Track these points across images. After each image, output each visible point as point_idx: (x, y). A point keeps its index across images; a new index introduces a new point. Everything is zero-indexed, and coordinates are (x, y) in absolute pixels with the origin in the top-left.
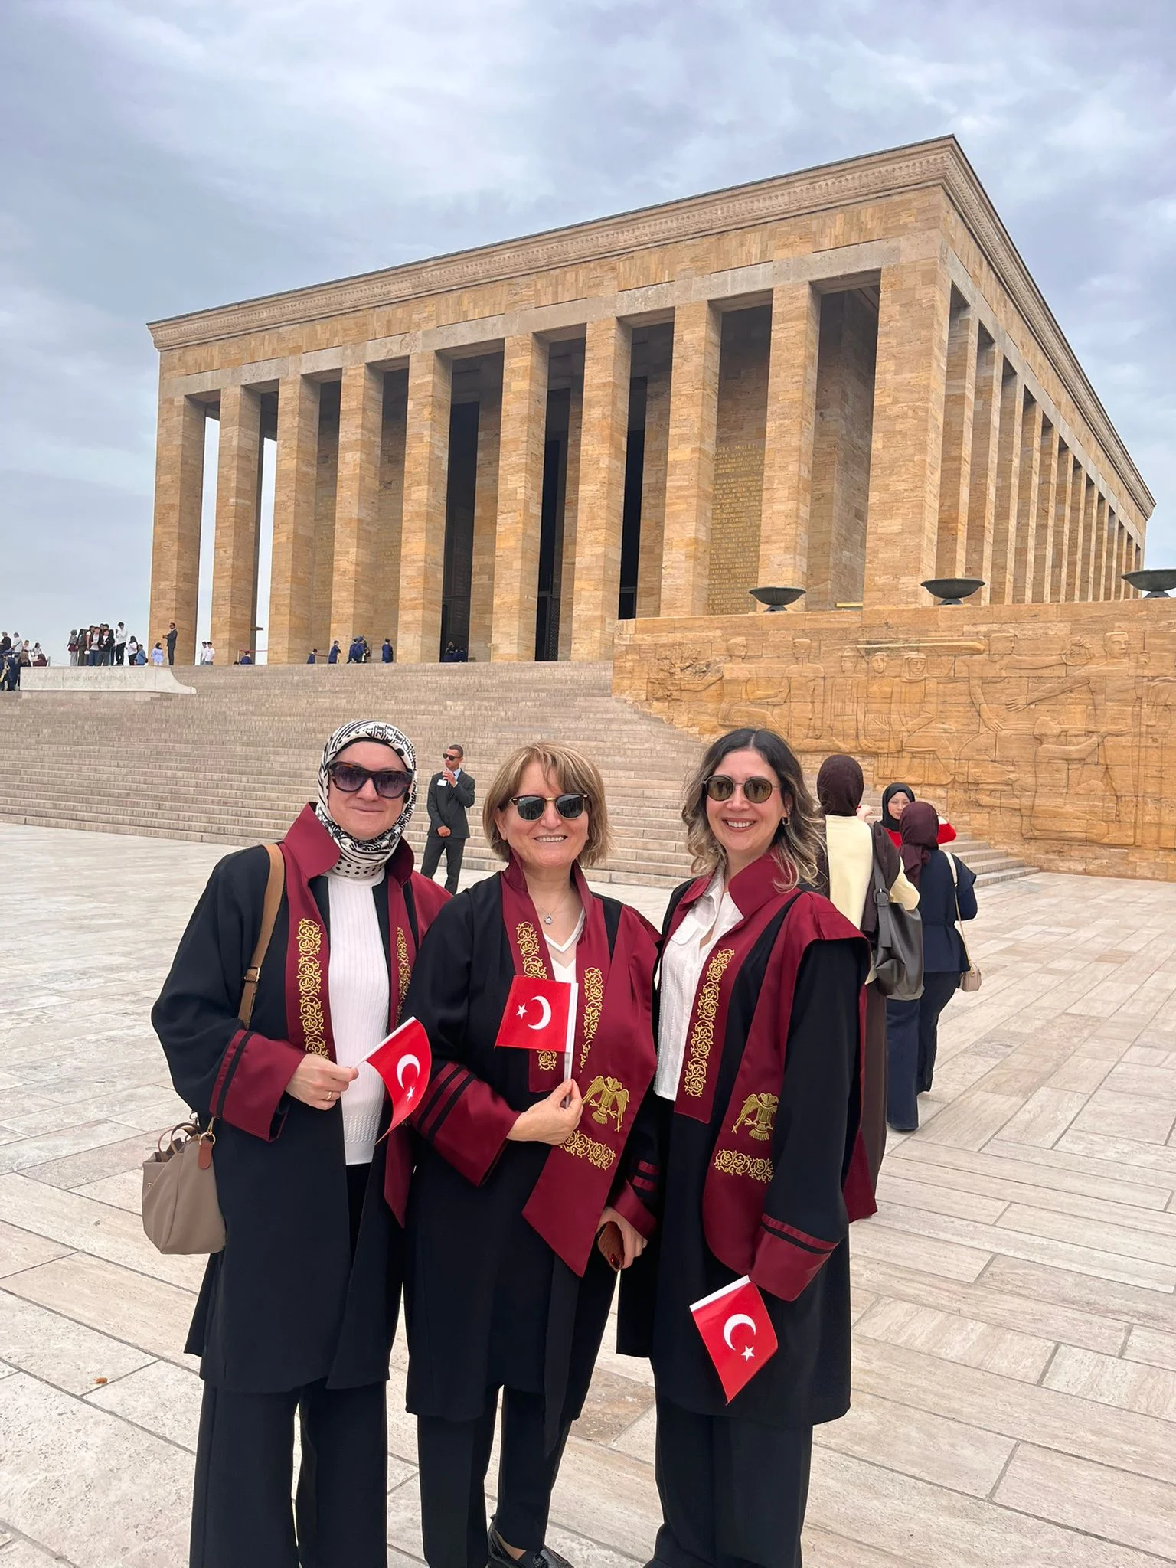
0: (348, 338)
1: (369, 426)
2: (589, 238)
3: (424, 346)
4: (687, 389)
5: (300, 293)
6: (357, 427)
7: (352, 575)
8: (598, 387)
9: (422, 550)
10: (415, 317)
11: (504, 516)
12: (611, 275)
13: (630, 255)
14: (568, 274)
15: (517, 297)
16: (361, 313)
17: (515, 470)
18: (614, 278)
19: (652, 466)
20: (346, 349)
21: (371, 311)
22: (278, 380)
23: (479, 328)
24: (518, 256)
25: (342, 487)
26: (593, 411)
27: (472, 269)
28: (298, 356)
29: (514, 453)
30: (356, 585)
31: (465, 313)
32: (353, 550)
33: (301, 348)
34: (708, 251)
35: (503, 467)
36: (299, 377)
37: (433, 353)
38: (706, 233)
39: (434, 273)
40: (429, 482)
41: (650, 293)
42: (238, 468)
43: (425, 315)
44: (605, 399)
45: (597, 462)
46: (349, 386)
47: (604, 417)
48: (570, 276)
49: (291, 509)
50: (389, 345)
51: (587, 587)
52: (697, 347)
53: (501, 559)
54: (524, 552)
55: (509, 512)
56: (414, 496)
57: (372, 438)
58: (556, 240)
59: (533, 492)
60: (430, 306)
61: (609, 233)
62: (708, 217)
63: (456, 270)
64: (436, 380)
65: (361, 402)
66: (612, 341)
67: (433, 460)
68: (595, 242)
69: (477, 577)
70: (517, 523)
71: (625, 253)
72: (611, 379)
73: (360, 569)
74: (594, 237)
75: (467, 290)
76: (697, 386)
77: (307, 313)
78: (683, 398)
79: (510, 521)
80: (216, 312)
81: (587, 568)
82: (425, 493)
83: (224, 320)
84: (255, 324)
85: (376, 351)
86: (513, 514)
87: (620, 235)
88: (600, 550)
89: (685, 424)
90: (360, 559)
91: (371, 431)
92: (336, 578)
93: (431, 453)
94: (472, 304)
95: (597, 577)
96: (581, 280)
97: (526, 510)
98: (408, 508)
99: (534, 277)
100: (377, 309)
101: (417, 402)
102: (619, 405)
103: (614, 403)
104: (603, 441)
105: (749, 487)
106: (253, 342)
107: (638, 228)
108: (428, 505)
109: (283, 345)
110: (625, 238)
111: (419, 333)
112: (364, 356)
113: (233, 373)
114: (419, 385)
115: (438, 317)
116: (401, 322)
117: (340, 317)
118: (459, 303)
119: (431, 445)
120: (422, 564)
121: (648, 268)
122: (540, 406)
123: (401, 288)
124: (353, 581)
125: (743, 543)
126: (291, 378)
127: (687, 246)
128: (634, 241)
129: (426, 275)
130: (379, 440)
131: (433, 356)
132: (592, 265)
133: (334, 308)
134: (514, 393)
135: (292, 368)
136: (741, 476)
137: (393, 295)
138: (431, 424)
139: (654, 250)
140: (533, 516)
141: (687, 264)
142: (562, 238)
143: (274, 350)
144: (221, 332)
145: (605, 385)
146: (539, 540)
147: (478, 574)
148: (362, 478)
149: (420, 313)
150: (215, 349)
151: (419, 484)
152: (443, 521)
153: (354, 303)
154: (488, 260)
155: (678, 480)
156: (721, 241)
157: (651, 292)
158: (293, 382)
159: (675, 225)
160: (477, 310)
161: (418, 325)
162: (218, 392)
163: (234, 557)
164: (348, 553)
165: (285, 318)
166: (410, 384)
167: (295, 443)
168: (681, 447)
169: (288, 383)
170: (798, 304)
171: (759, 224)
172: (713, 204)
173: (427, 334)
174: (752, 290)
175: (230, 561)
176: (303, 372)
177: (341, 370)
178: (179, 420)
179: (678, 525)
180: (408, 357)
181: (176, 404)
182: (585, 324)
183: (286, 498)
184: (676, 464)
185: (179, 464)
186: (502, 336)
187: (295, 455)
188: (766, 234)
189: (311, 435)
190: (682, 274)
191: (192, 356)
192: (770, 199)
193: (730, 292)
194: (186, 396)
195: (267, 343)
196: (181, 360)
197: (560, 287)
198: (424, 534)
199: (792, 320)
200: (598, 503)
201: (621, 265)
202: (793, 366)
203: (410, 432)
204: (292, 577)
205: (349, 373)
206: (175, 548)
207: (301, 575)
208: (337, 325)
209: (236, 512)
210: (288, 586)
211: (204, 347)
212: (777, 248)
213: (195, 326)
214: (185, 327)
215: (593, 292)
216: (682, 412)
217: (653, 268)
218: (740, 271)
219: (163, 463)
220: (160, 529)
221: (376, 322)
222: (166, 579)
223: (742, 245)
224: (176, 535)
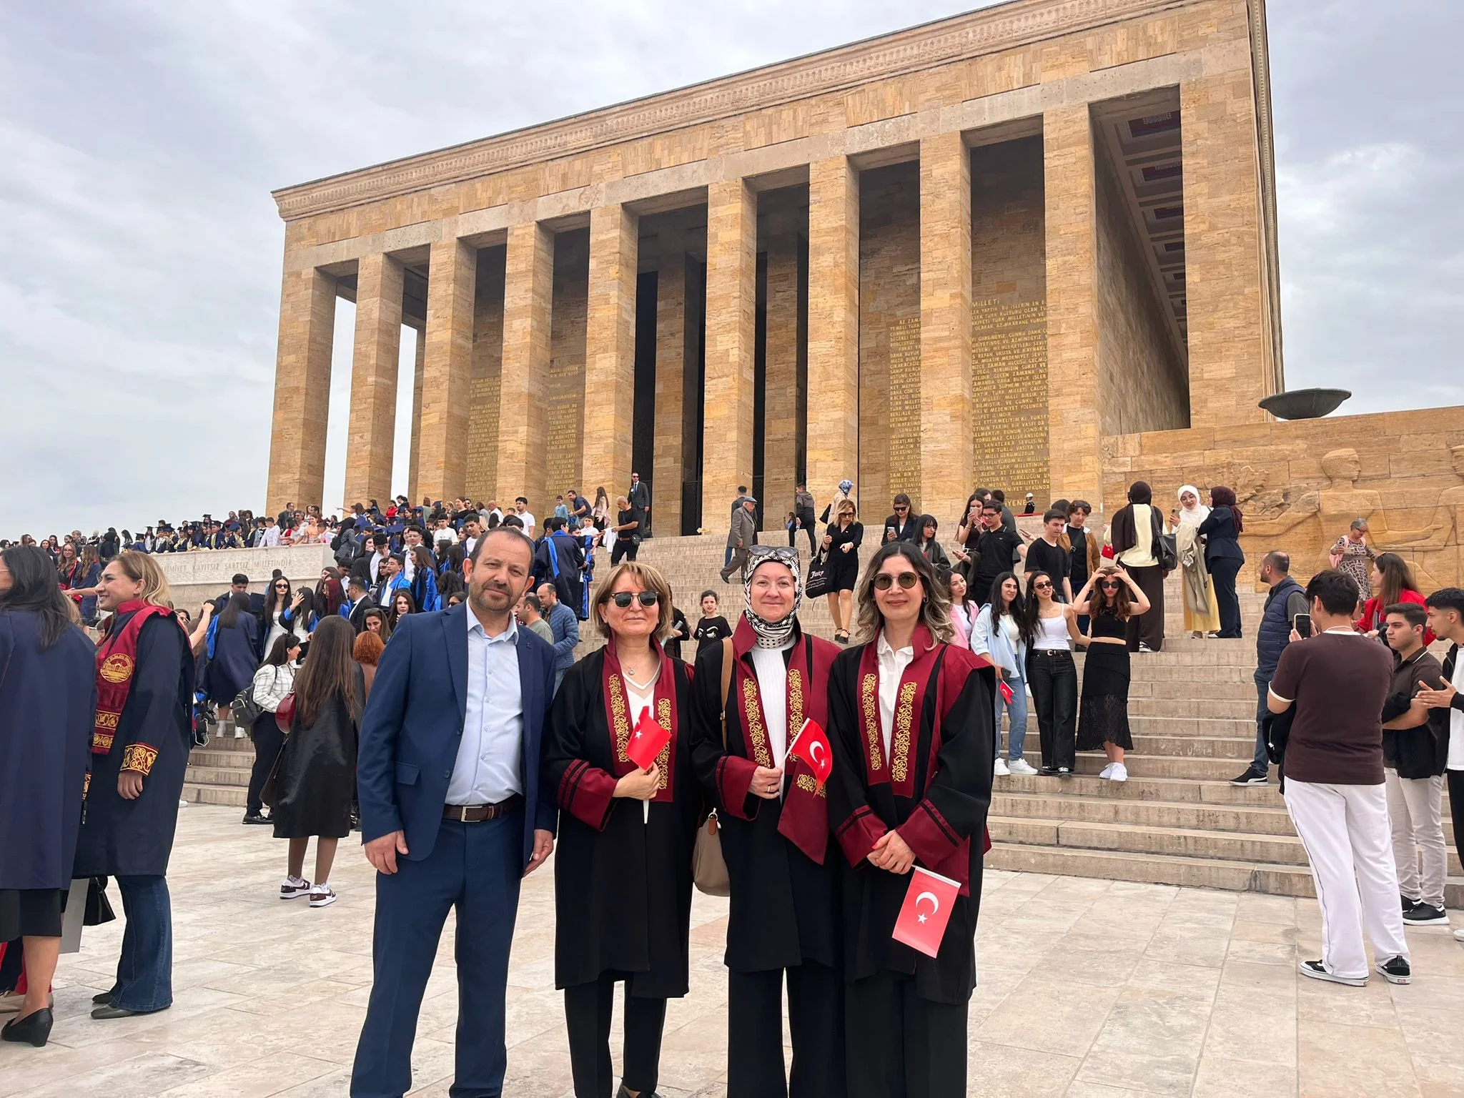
0: (513, 196)
1: (540, 290)
2: (810, 72)
3: (609, 199)
4: (940, 228)
5: (458, 149)
6: (526, 291)
7: (522, 457)
8: (827, 233)
9: (611, 425)
10: (597, 168)
11: (714, 382)
12: (837, 110)
13: (860, 88)
14: (785, 114)
15: (723, 141)
16: (530, 168)
17: (726, 328)
18: (842, 114)
19: (870, 329)
20: (512, 207)
21: (543, 165)
22: (429, 245)
23: (676, 176)
24: (724, 96)
25: (509, 358)
26: (822, 259)
27: (665, 114)
28: (453, 218)
29: (724, 311)
30: (527, 469)
31: (658, 161)
32: (523, 430)
33: (457, 208)
34: (958, 78)
35: (711, 326)
36: (455, 240)
37: (620, 206)
38: (955, 59)
39: (620, 120)
40: (618, 349)
41: (887, 126)
42: (379, 343)
43: (610, 165)
44: (837, 244)
45: (830, 315)
46: (516, 247)
47: (836, 265)
48: (787, 114)
49: (445, 386)
50: (564, 200)
51: (822, 457)
52: (951, 182)
53: (711, 430)
54: (739, 422)
55: (719, 377)
56: (598, 366)
57: (543, 305)
58: (770, 76)
59: (747, 355)
60: (615, 156)
61: (833, 65)
62: (957, 40)
63: (647, 115)
64: (623, 237)
65: (531, 263)
66: (843, 181)
67: (621, 323)
68: (817, 76)
69: (659, 460)
70: (730, 389)
71: (854, 86)
72: (843, 223)
73: (530, 450)
74: (817, 71)
75: (659, 136)
76: (953, 225)
77: (466, 171)
78: (936, 239)
79: (721, 387)
80: (355, 175)
81: (823, 436)
82: (613, 360)
83: (365, 182)
84: (402, 187)
85: (549, 208)
86: (724, 379)
87: (848, 66)
88: (838, 414)
89: (940, 267)
90: (530, 438)
91: (542, 297)
92: (502, 461)
93: (619, 315)
94: (666, 152)
95: (835, 446)
96: (801, 119)
97: (740, 374)
98: (591, 378)
99: (742, 117)
100: (550, 163)
101: (601, 260)
102: (851, 252)
103: (847, 250)
104: (837, 291)
105: (992, 347)
106: (399, 207)
107: (871, 58)
108: (617, 374)
109: (434, 208)
110: (854, 70)
111: (602, 185)
112: (534, 213)
113: (374, 241)
114: (603, 241)
115: (624, 167)
116: (579, 175)
117: (505, 173)
118: (651, 149)
119: (619, 307)
120: (612, 440)
121: (883, 101)
122: (750, 260)
123: (582, 137)
124: (524, 464)
126: (445, 241)
127: (930, 75)
128: (866, 73)
129: (611, 122)
130: (550, 307)
131: (619, 210)
132: (813, 101)
133: (497, 163)
134: (722, 245)
135: (445, 230)
136: (982, 335)
137: (569, 146)
138: (619, 283)
139: (889, 80)
140: (746, 381)
141: (931, 93)
142: (776, 74)
143: (424, 213)
144: (360, 197)
145: (836, 229)
146: (752, 409)
147: (662, 456)
148: (533, 348)
149: (603, 165)
150: (353, 217)
151: (605, 351)
152: (631, 393)
153: (523, 158)
154: (685, 102)
155: (934, 330)
156: (973, 67)
157: (888, 125)
158: (448, 246)
159: (915, 52)
160: (672, 157)
161: (600, 177)
162: (355, 262)
163: (374, 443)
164: (516, 432)
165: (439, 177)
166: (592, 241)
167: (449, 312)
168: (938, 293)
169: (441, 247)
170: (1076, 128)
171: (1020, 45)
172: (963, 26)
173: (611, 186)
174: (1016, 116)
175: (368, 447)
176: (460, 235)
177: (506, 230)
178: (306, 294)
179: (938, 382)
180: (589, 212)
181: (303, 277)
182: (808, 165)
183: (437, 374)
184: (931, 312)
185: (306, 342)
186: (704, 183)
187: (449, 325)
188: (1029, 56)
189: (467, 304)
190: (927, 104)
191: (323, 225)
192: (1034, 16)
193: (988, 120)
194: (316, 268)
195: (415, 204)
196: (309, 229)
197: (775, 127)
198: (613, 407)
199: (1069, 145)
200: (833, 360)
201: (850, 99)
202: (1075, 196)
203: (592, 293)
204: (445, 462)
205: (516, 233)
206: (299, 435)
207: (455, 461)
208: (502, 181)
209: (376, 392)
210: (440, 472)
211: (340, 213)
212: (1045, 70)
213: (329, 190)
214: (316, 193)
215: (816, 129)
216: (935, 254)
217: (890, 101)
218: (1000, 97)
219: (286, 341)
220: (281, 414)
221: (549, 177)
222: (288, 472)
223: (1000, 69)
224: (300, 421)
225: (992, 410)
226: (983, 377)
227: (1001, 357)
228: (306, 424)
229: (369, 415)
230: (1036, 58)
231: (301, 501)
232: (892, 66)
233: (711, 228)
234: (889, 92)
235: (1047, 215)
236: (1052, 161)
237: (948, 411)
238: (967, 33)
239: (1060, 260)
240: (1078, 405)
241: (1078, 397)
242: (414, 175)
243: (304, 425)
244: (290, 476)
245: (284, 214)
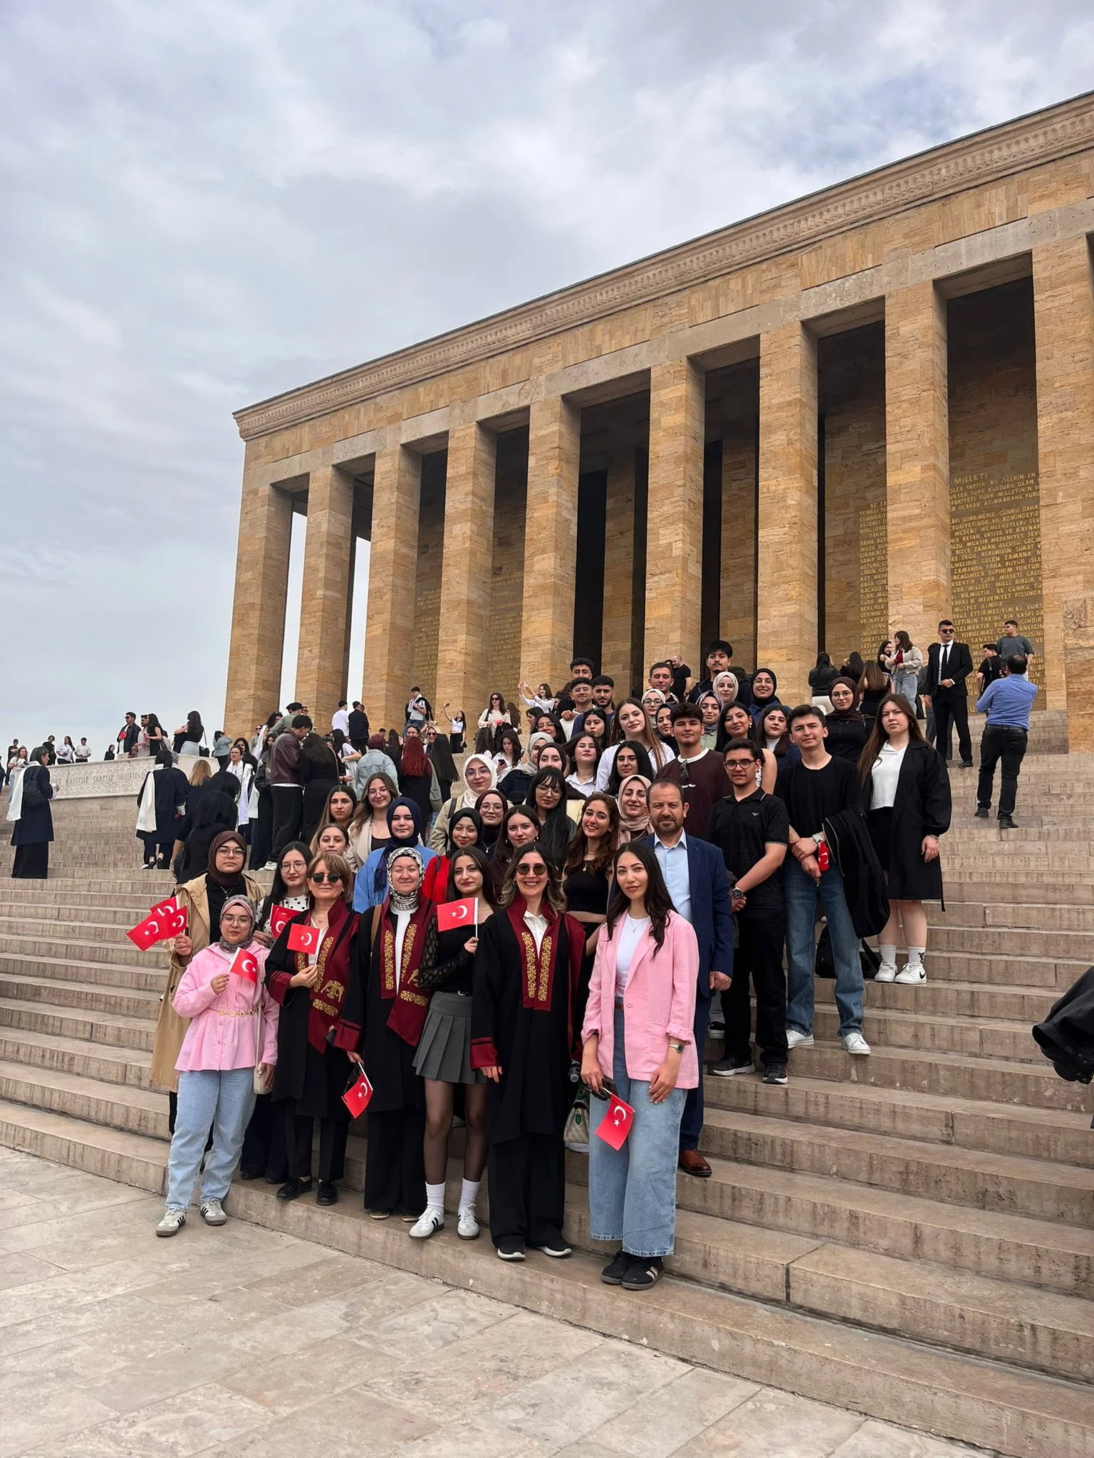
0: (455, 397)
1: (481, 493)
2: (760, 234)
3: (549, 392)
4: (909, 392)
5: (401, 355)
6: (466, 494)
7: (460, 666)
8: (780, 408)
9: (548, 630)
10: (537, 361)
11: (656, 579)
12: (791, 273)
13: (818, 245)
14: (732, 282)
15: (666, 319)
16: (471, 367)
17: (669, 520)
18: (796, 276)
19: (837, 515)
20: (453, 409)
21: (483, 363)
22: (374, 453)
23: (618, 362)
24: (666, 271)
25: (448, 565)
26: (774, 437)
27: (605, 297)
28: (397, 424)
29: (667, 502)
30: (466, 679)
31: (599, 348)
32: (462, 638)
33: (401, 415)
34: (929, 221)
35: (653, 518)
36: (399, 447)
37: (560, 398)
38: (925, 200)
39: (559, 308)
40: (556, 548)
41: (847, 285)
42: (327, 556)
43: (549, 357)
44: (792, 420)
45: (784, 498)
46: (457, 450)
47: (790, 442)
48: (735, 283)
49: (388, 596)
50: (504, 398)
51: (776, 658)
52: (921, 339)
53: (653, 631)
54: (683, 621)
55: (661, 573)
56: (536, 568)
57: (484, 508)
58: (716, 244)
59: (691, 548)
60: (554, 348)
61: (786, 223)
62: (928, 179)
63: (587, 300)
64: (563, 430)
65: (471, 465)
66: (797, 350)
67: (561, 522)
68: (768, 238)
70: (673, 585)
71: (811, 243)
72: (798, 395)
73: (469, 660)
74: (767, 232)
75: (601, 321)
76: (925, 388)
77: (409, 376)
78: (904, 405)
79: (663, 584)
80: (307, 390)
81: (775, 633)
82: (552, 562)
83: (316, 397)
84: (350, 397)
85: (488, 407)
86: (667, 575)
87: (803, 222)
88: (792, 608)
89: (909, 436)
90: (469, 647)
91: (483, 499)
92: (441, 672)
93: (558, 514)
94: (607, 337)
95: (790, 644)
96: (750, 287)
97: (685, 569)
98: (529, 581)
99: (687, 292)
100: (491, 360)
101: (540, 457)
102: (807, 427)
103: (801, 425)
104: (790, 472)
105: (979, 528)
106: (347, 417)
107: (828, 211)
108: (556, 576)
109: (380, 416)
110: (808, 225)
111: (542, 378)
112: (475, 413)
113: (324, 453)
114: (544, 436)
115: (564, 357)
116: (519, 369)
117: (447, 375)
118: (592, 337)
119: (558, 505)
120: (549, 646)
121: (843, 257)
122: (696, 445)
123: (521, 330)
124: (462, 674)
125: (976, 598)
126: (389, 449)
127: (898, 220)
128: (823, 227)
129: (550, 312)
130: (492, 510)
131: (559, 403)
132: (764, 266)
133: (440, 365)
134: (665, 430)
135: (389, 438)
136: (967, 515)
137: (510, 340)
138: (559, 480)
139: (849, 233)
140: (691, 577)
141: (899, 241)
142: (723, 241)
143: (370, 422)
144: (312, 411)
145: (789, 404)
146: (700, 608)
147: (610, 663)
148: (473, 553)
149: (543, 356)
150: (305, 431)
151: (544, 551)
152: (572, 596)
153: (463, 357)
154: (627, 282)
155: (903, 509)
156: (946, 208)
157: (848, 283)
158: (391, 454)
159: (879, 197)
160: (613, 342)
161: (540, 369)
162: (306, 476)
163: (320, 657)
164: (455, 641)
165: (383, 385)
166: (531, 437)
167: (392, 521)
168: (907, 466)
169: (385, 455)
170: (1073, 263)
171: (1002, 176)
172: (933, 163)
173: (550, 378)
174: (1000, 256)
175: (316, 661)
176: (403, 441)
177: (447, 433)
178: (263, 511)
179: (908, 567)
180: (527, 408)
181: (260, 494)
182: (758, 336)
183: (382, 585)
184: (898, 490)
185: (262, 559)
186: (646, 366)
187: (393, 534)
188: (1014, 188)
189: (411, 512)
190: (894, 254)
191: (280, 441)
192: (1018, 143)
193: (966, 265)
194: (272, 485)
195: (362, 416)
196: (266, 447)
197: (722, 299)
198: (551, 611)
199: (1064, 284)
200: (787, 548)
201: (806, 260)
202: (1073, 341)
203: (532, 492)
204: (388, 674)
205: (457, 435)
206: (254, 651)
207: (399, 673)
208: (443, 384)
209: (324, 605)
210: (383, 685)
211: (294, 429)
212: (1032, 201)
213: (283, 408)
214: (273, 412)
215: (767, 297)
216: (907, 422)
217: (850, 255)
218: (979, 238)
219: (244, 559)
220: (238, 632)
221: (488, 374)
222: (244, 688)
223: (979, 206)
224: (255, 637)
225: (980, 600)
226: (969, 563)
227: (989, 539)
228: (261, 640)
229: (318, 628)
230: (1021, 190)
231: (256, 717)
232: (853, 217)
233: (654, 414)
234: (849, 246)
235: (1039, 366)
236: (1043, 303)
237: (920, 600)
238: (939, 170)
239: (1055, 417)
240: (1080, 587)
241: (1080, 578)
242: (361, 384)
243: (259, 640)
244: (244, 691)
245: (245, 434)
